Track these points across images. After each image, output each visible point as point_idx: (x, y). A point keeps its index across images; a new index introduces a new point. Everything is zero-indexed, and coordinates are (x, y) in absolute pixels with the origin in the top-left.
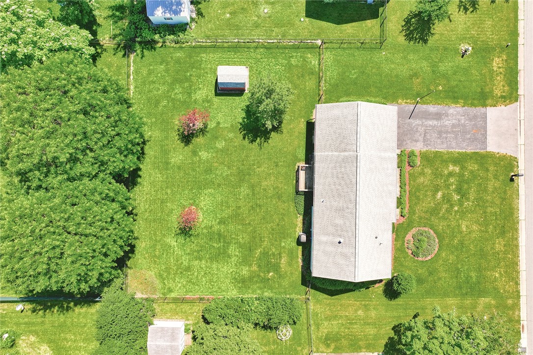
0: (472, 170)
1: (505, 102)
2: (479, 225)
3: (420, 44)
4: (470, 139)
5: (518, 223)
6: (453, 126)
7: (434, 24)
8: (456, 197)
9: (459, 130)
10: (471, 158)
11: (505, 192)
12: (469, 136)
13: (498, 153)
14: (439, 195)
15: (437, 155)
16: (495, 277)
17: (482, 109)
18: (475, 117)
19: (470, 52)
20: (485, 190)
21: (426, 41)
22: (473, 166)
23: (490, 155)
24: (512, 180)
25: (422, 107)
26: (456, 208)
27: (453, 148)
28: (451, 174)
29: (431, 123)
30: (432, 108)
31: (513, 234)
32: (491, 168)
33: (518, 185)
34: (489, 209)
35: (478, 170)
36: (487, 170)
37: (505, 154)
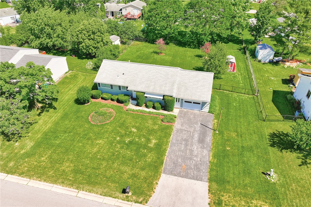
0: (147, 156)
1: (214, 203)
2: (95, 153)
3: (268, 142)
4: (177, 161)
5: (77, 188)
6: (192, 151)
7: (291, 152)
8: (127, 140)
9: (187, 155)
10: (159, 158)
11: (114, 182)
12: (180, 160)
13: (157, 184)
14: (134, 130)
15: (168, 135)
16: (42, 157)
17: (207, 178)
18: (199, 170)
19: (269, 179)
20: (124, 163)
21: (272, 145)
22: (150, 157)
23: (156, 176)
24: (124, 191)
25: (210, 133)
26: (118, 138)
27: (171, 146)
28: (149, 140)
29: (196, 136)
30: (209, 138)
31: (71, 180)
32: (143, 174)
33: (115, 198)
34: (104, 164)
35: (146, 161)
36: (143, 169)
37: (155, 190)
